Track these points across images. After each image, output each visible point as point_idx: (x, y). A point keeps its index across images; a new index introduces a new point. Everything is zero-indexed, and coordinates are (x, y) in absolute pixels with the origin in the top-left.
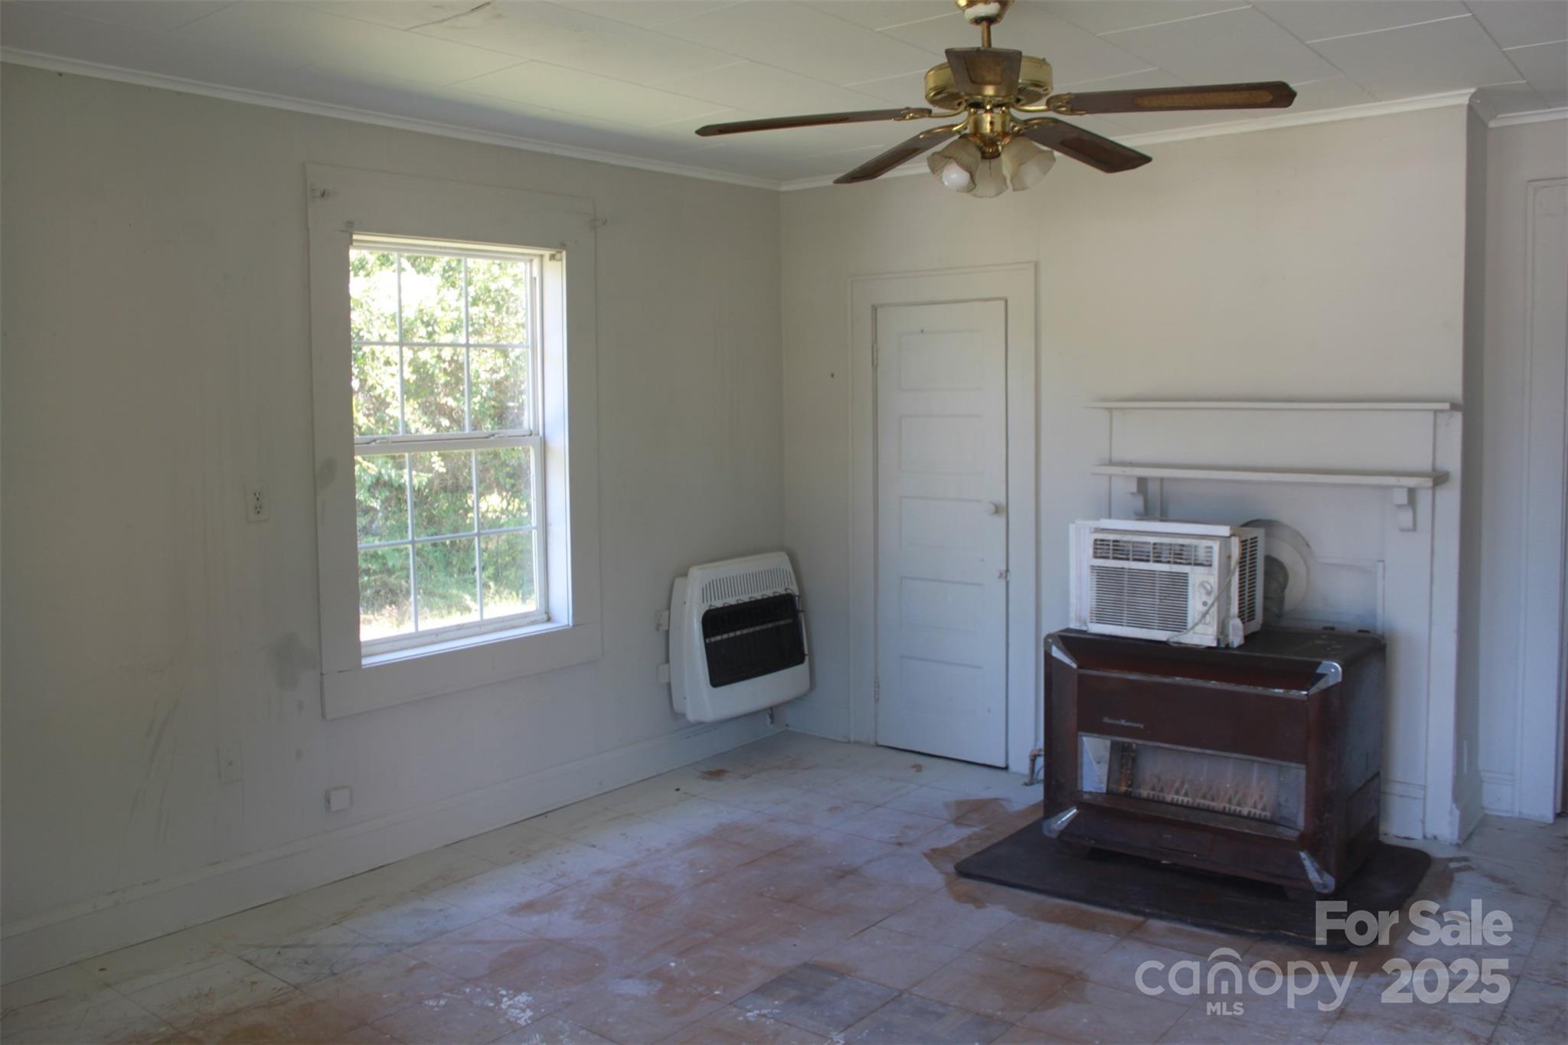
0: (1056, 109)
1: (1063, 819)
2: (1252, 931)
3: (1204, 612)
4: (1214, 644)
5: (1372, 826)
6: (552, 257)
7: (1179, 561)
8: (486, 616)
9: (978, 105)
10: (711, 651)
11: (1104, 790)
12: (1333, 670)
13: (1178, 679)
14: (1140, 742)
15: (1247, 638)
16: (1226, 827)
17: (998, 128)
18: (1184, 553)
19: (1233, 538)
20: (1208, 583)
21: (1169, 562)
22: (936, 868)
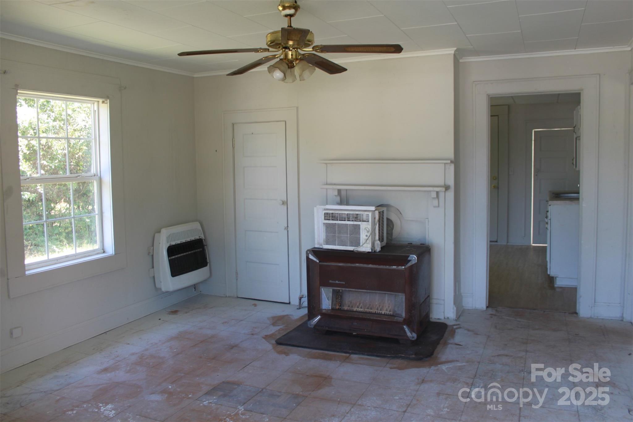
0: (316, 51)
1: (315, 320)
2: (389, 355)
3: (367, 239)
4: (370, 251)
5: (427, 315)
6: (103, 102)
7: (356, 220)
8: (78, 252)
9: (286, 48)
10: (171, 263)
11: (331, 308)
12: (414, 258)
13: (357, 264)
14: (344, 289)
15: (382, 248)
16: (377, 319)
17: (294, 57)
18: (359, 217)
19: (376, 211)
20: (367, 228)
21: (353, 221)
22: (268, 342)
